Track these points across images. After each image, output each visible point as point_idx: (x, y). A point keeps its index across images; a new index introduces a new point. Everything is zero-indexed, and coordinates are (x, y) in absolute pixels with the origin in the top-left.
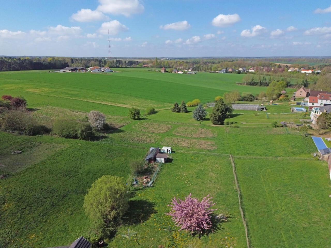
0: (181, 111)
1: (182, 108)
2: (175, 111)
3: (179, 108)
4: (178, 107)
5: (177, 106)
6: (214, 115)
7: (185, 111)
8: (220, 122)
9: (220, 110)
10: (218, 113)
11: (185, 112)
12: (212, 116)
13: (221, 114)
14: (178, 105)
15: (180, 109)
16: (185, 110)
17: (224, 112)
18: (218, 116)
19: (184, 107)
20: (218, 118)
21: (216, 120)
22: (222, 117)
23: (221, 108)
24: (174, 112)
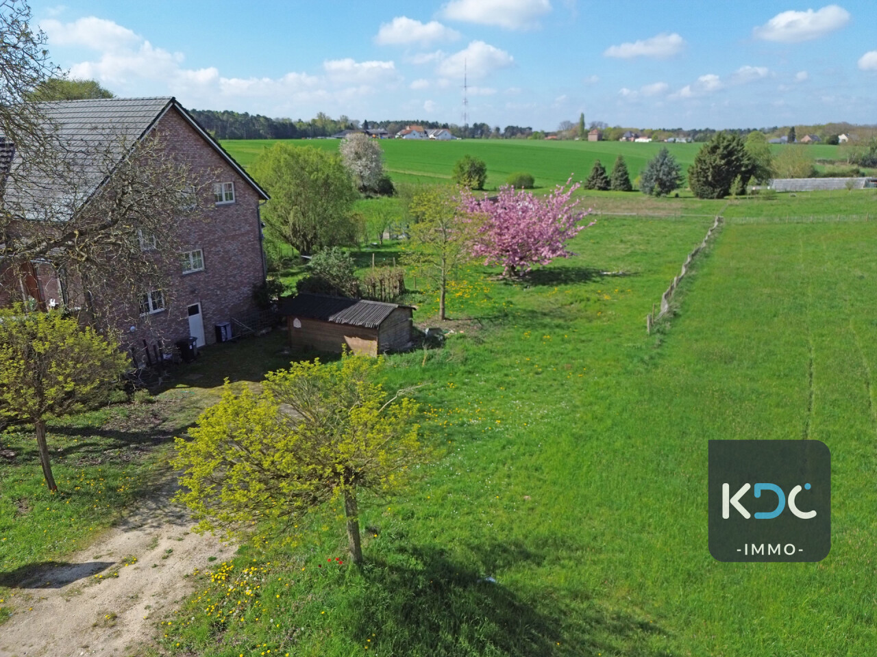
0: (612, 187)
1: (616, 179)
2: (594, 185)
3: (606, 178)
4: (602, 174)
5: (599, 172)
6: (699, 165)
7: (622, 187)
8: (718, 190)
9: (719, 151)
10: (715, 161)
11: (624, 190)
12: (695, 169)
13: (723, 162)
14: (604, 169)
15: (608, 183)
16: (624, 184)
17: (734, 158)
18: (713, 167)
19: (620, 173)
20: (714, 177)
21: (707, 183)
22: (728, 170)
23: (725, 143)
24: (590, 189)
